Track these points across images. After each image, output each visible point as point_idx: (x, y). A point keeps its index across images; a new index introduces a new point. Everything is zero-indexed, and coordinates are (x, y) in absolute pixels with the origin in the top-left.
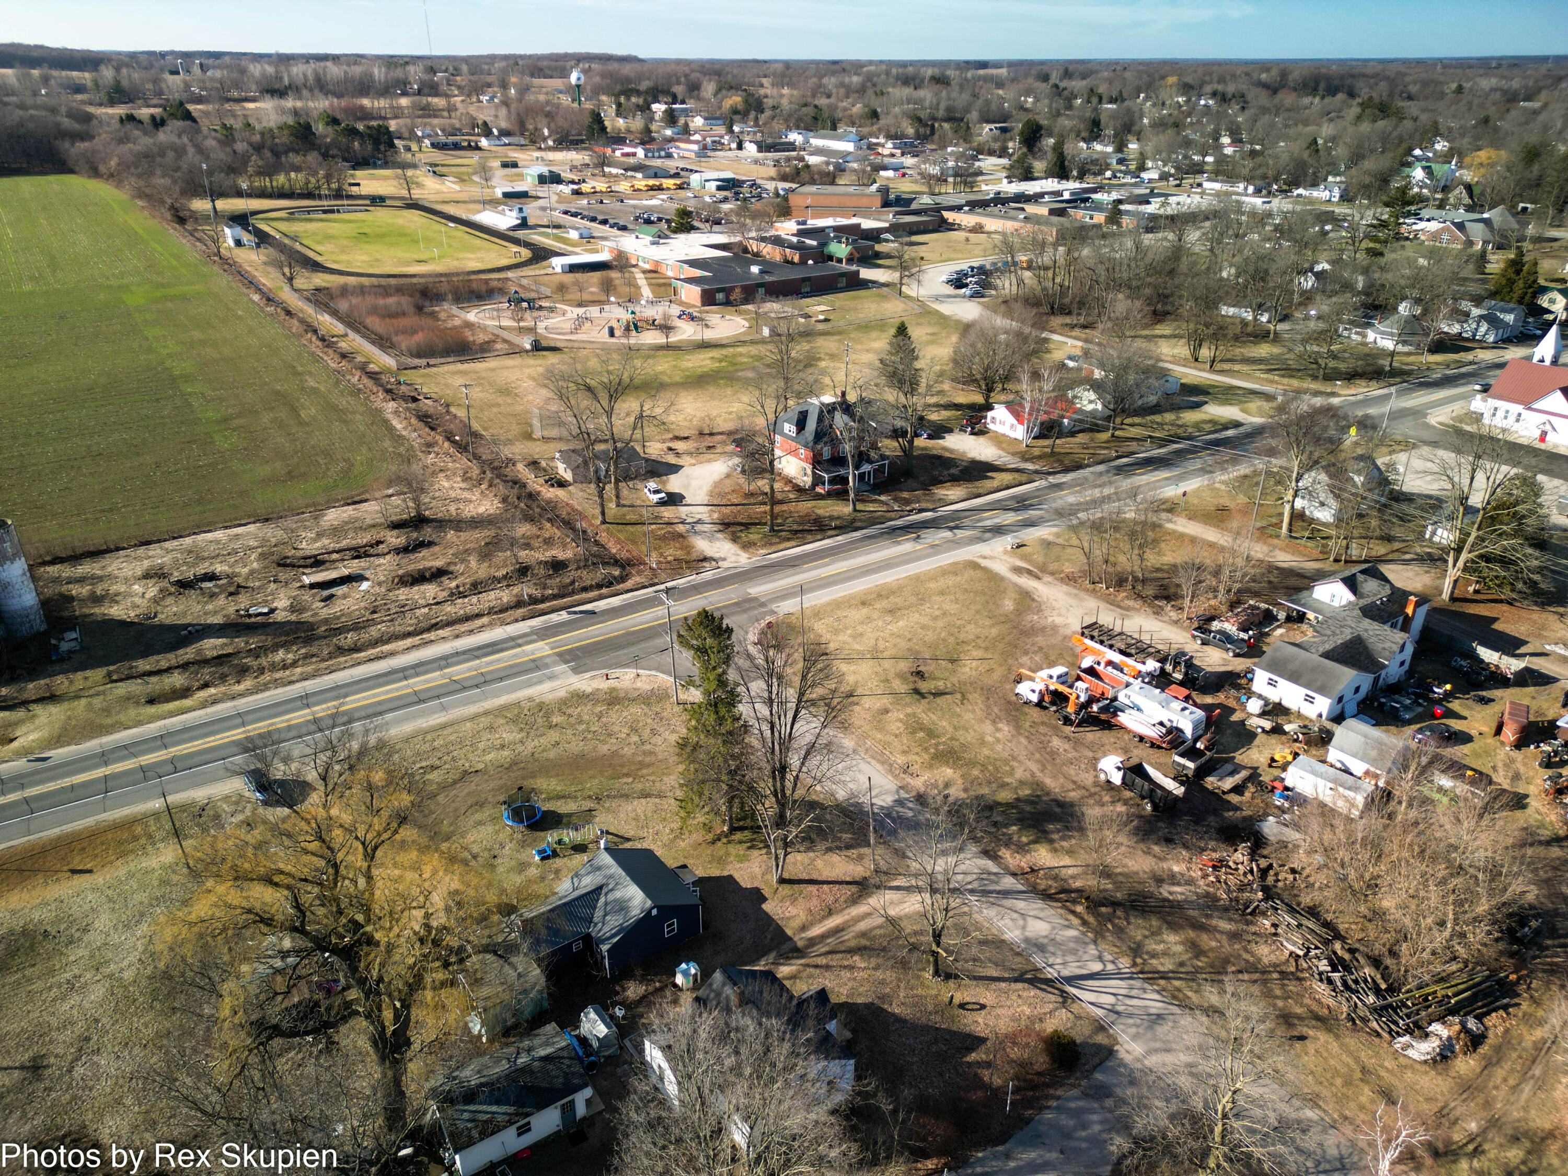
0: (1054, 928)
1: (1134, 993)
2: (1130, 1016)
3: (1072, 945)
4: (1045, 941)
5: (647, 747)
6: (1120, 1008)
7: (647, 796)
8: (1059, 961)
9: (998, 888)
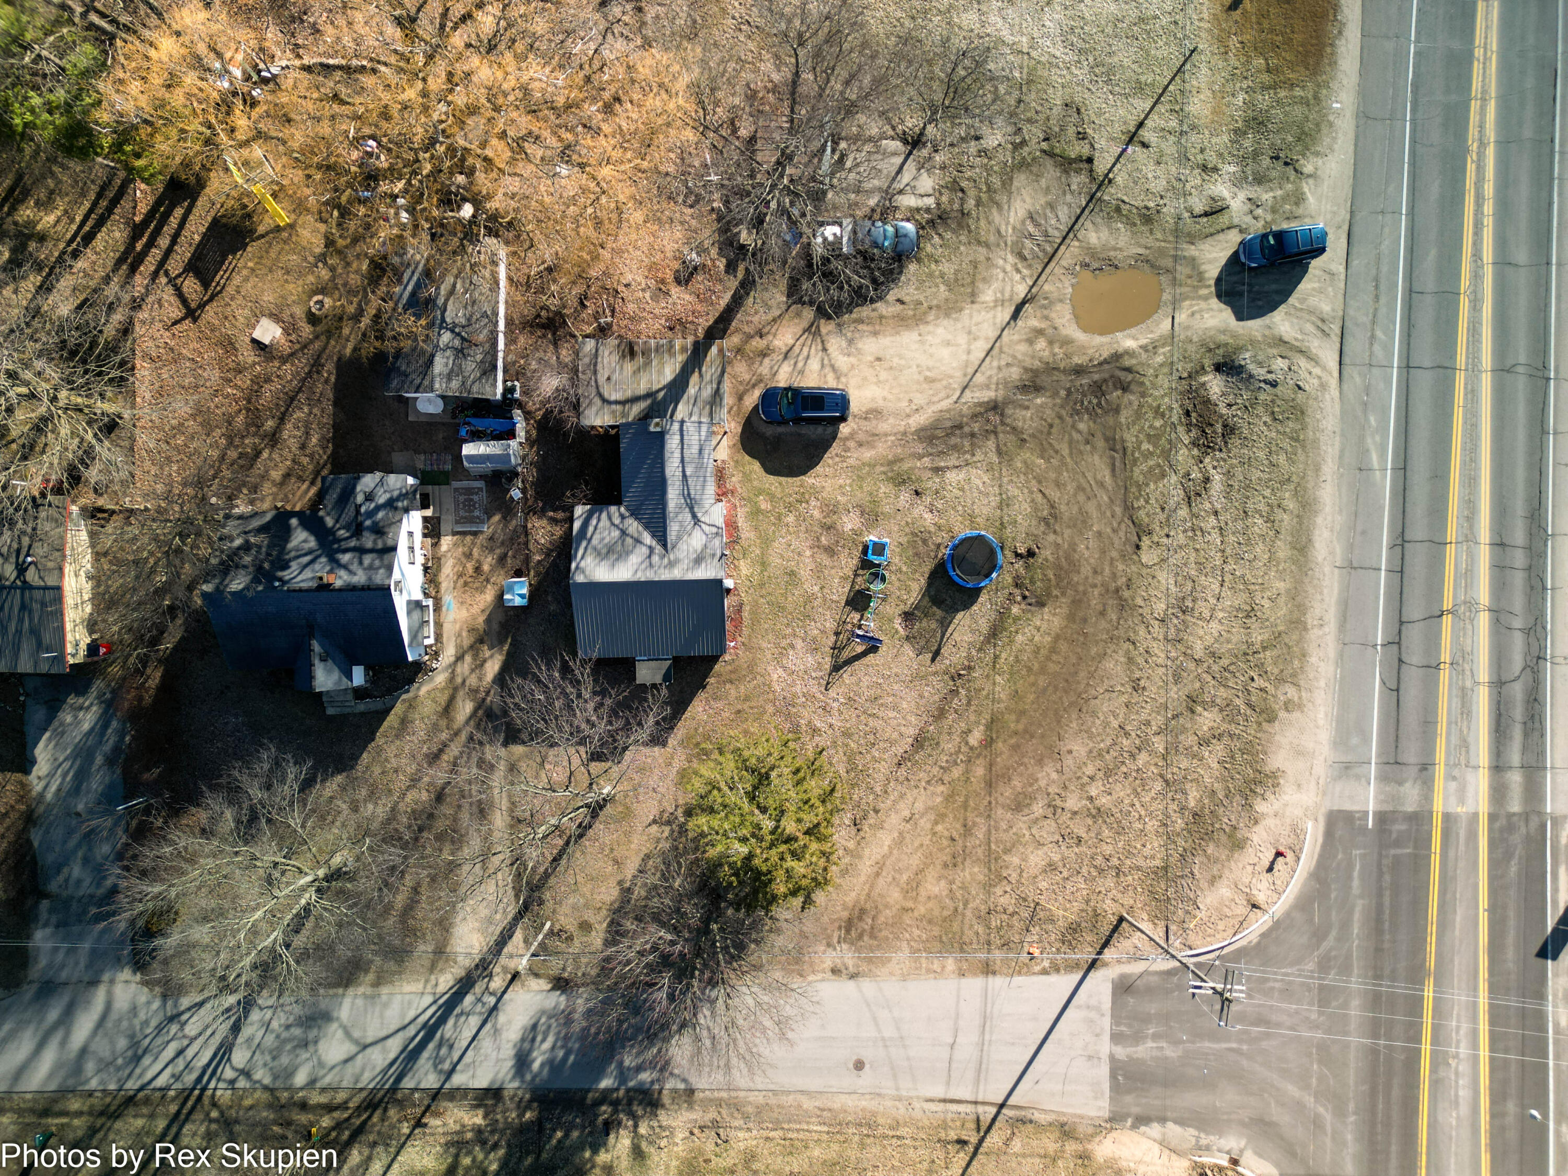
0: (321, 1064)
1: (181, 1063)
2: (159, 1029)
3: (285, 1060)
4: (312, 1034)
5: (1038, 809)
6: (174, 1028)
7: (919, 742)
8: (275, 1024)
9: (426, 1054)
